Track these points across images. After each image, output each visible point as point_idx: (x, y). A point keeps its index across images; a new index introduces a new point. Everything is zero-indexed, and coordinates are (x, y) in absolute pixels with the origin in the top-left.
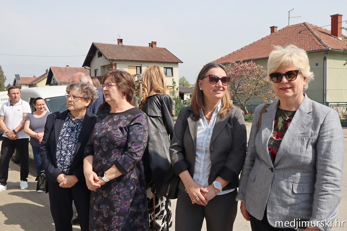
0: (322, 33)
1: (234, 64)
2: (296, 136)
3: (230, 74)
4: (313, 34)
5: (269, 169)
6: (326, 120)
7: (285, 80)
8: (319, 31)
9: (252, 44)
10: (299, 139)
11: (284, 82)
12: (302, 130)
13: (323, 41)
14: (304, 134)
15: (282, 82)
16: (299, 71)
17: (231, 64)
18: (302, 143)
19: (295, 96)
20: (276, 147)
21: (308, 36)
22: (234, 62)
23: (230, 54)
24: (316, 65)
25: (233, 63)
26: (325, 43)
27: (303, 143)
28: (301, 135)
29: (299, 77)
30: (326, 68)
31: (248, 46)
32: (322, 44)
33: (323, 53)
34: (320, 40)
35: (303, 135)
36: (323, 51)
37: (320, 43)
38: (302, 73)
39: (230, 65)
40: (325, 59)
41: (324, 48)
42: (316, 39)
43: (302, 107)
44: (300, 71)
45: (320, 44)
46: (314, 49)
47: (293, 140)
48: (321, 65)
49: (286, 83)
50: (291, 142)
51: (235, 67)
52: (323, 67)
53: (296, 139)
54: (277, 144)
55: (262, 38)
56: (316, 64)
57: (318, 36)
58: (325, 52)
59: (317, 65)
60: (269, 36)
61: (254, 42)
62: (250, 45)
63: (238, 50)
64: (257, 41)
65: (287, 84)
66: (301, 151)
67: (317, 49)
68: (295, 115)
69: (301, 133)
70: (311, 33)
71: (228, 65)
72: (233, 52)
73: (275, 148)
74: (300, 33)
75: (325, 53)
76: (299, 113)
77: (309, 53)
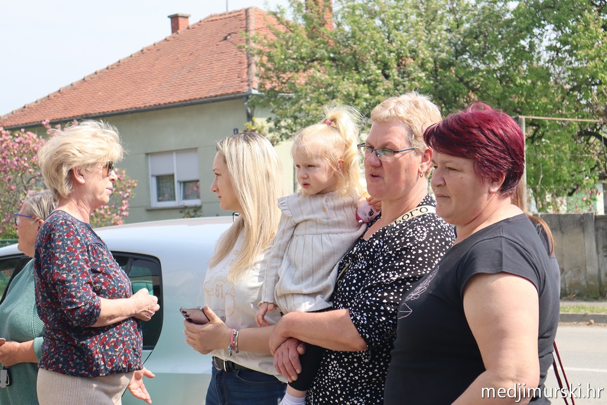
31: (101, 71)
32: (247, 78)
33: (240, 101)
34: (249, 66)
37: (248, 72)
40: (249, 117)
42: (246, 61)
45: (245, 76)
46: (226, 92)
56: (234, 130)
58: (245, 98)
61: (119, 62)
62: (107, 68)
64: (127, 58)
70: (247, 41)
74: (226, 38)
77: (214, 101)
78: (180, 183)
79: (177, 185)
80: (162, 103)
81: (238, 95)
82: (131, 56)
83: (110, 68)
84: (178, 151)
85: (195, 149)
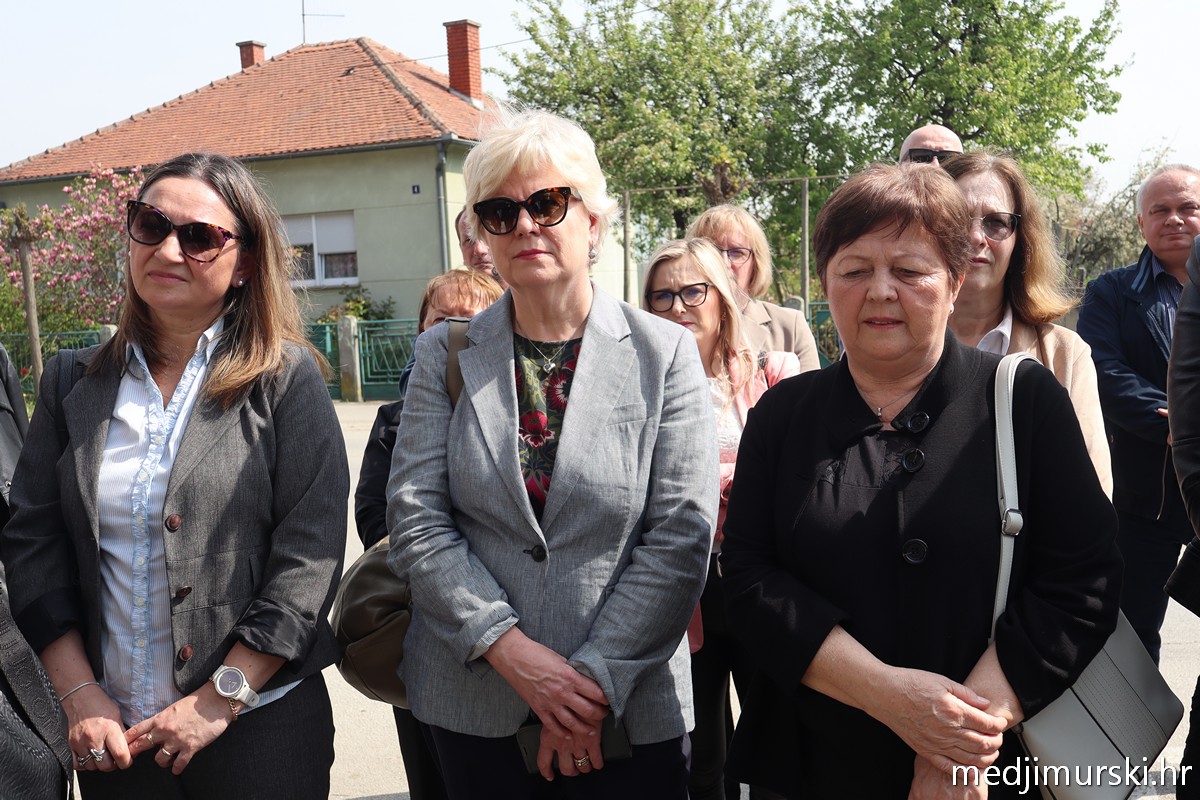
0: (422, 82)
1: (110, 181)
2: (600, 421)
3: (95, 219)
4: (393, 81)
5: (524, 551)
6: (680, 359)
7: (527, 222)
8: (410, 72)
9: (170, 103)
10: (611, 429)
11: (525, 228)
12: (615, 397)
13: (430, 109)
14: (624, 409)
15: (517, 233)
16: (573, 192)
17: (94, 181)
18: (622, 442)
19: (564, 279)
20: (540, 472)
21: (377, 87)
22: (112, 171)
23: (81, 139)
24: (414, 192)
25: (107, 176)
26: (436, 115)
27: (626, 440)
28: (615, 416)
29: (573, 212)
30: (446, 202)
31: (155, 110)
32: (427, 120)
33: (432, 149)
34: (418, 106)
35: (623, 415)
36: (434, 143)
37: (421, 113)
38: (581, 200)
39: (91, 183)
40: (440, 171)
41: (434, 132)
42: (405, 100)
43: (597, 320)
44: (576, 191)
45: (421, 118)
46: (404, 136)
47: (594, 435)
48: (428, 192)
49: (533, 233)
50: (591, 443)
51: (117, 190)
52: (436, 200)
53: (604, 431)
54: (544, 463)
55: (212, 85)
56: (414, 187)
57: (410, 89)
58: (439, 145)
59: (416, 190)
60: (234, 77)
61: (180, 97)
62: (164, 105)
63: (115, 125)
64: (191, 94)
65: (534, 238)
66: (626, 470)
67: (413, 135)
68: (583, 350)
69: (616, 409)
70: (387, 76)
71: (81, 181)
72: (97, 132)
73: (537, 475)
74: (348, 73)
75: (439, 152)
76: (592, 341)
77: (388, 148)
78: (321, 255)
79: (317, 259)
80: (301, 149)
81: (429, 140)
82: (197, 91)
83: (168, 105)
84: (319, 215)
85: (351, 212)
